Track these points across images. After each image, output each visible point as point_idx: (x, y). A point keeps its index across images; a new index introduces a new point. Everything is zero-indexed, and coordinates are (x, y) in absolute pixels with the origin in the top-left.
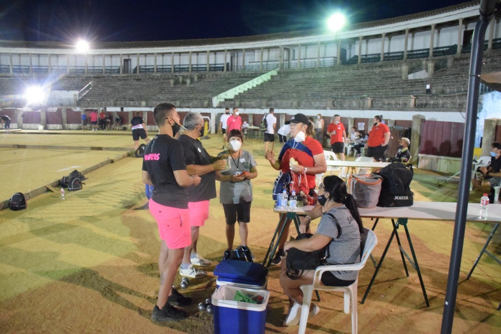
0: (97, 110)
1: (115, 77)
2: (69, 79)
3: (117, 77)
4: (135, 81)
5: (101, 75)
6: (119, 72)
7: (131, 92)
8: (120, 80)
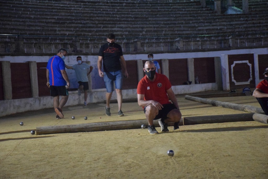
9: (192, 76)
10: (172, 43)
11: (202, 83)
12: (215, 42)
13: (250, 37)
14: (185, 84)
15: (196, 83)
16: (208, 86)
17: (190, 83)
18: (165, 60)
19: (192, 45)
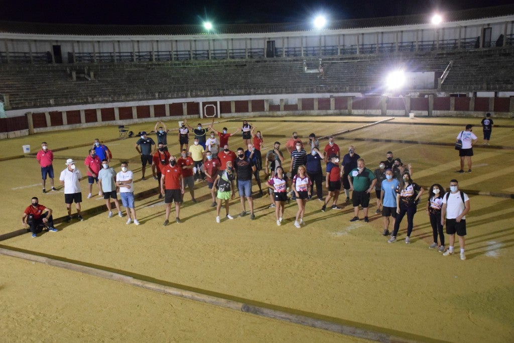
0: (466, 95)
1: (474, 52)
2: (418, 57)
3: (476, 52)
4: (503, 57)
5: (456, 50)
6: (477, 46)
7: (502, 72)
8: (481, 57)
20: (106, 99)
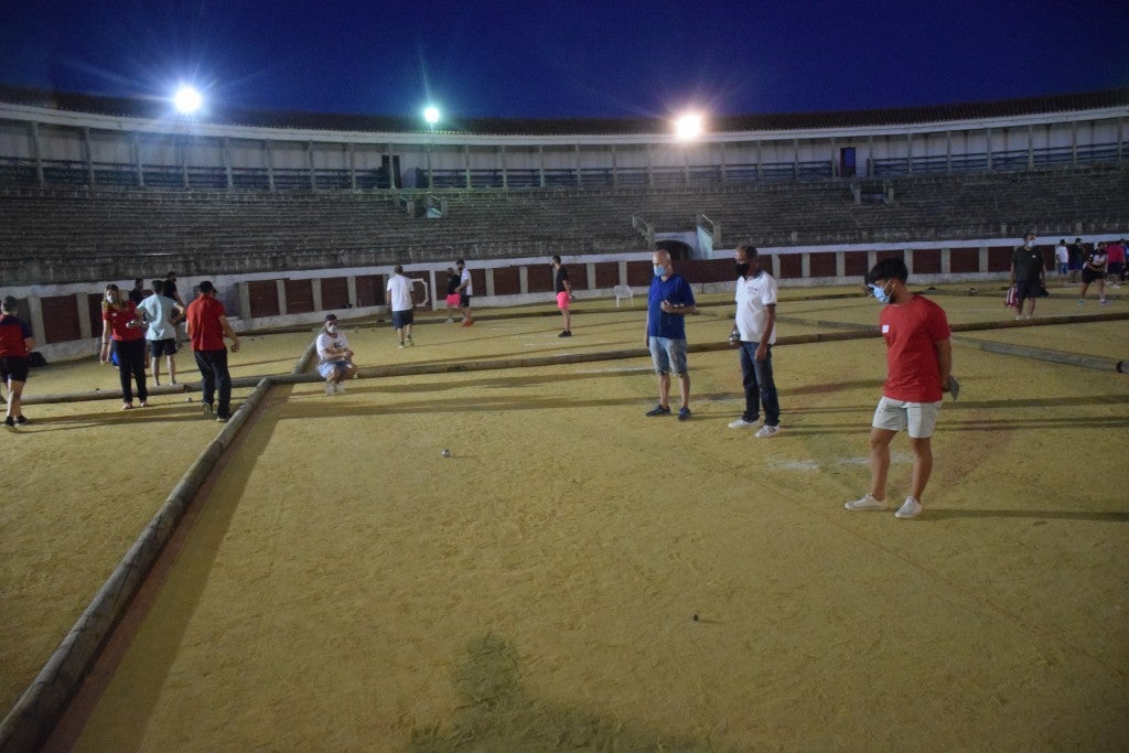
9: (353, 297)
10: (336, 256)
11: (367, 305)
12: (393, 254)
13: (438, 247)
14: (344, 307)
15: (358, 306)
16: (375, 309)
17: (351, 306)
18: (315, 279)
19: (363, 258)
20: (898, 234)
